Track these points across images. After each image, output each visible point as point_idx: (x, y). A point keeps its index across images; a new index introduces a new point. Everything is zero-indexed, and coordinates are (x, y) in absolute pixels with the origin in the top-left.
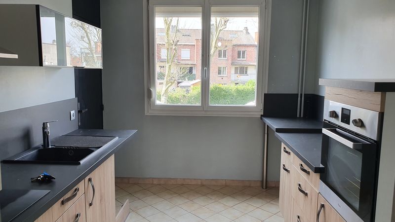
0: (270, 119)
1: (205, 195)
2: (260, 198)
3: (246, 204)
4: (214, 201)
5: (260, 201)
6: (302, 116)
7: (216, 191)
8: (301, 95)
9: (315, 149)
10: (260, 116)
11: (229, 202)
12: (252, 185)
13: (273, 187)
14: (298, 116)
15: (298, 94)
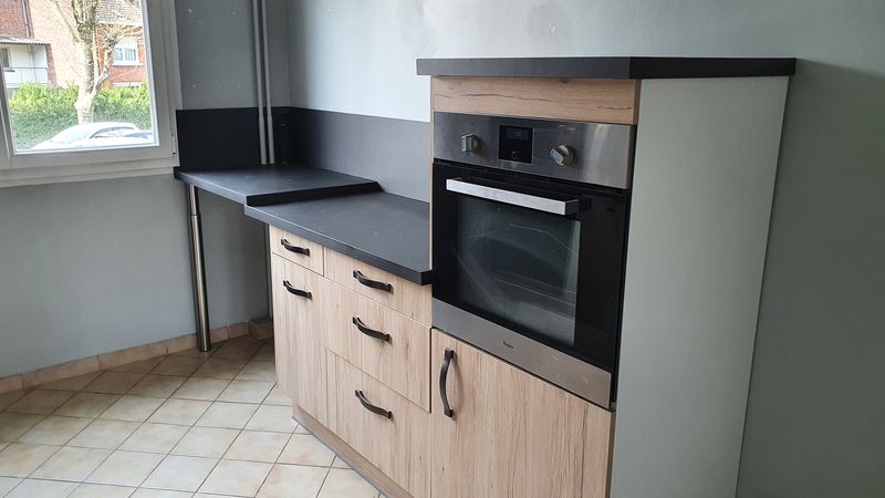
0: (207, 176)
1: (52, 412)
2: (205, 376)
3: (181, 403)
4: (86, 422)
5: (211, 382)
6: (272, 161)
7: (76, 393)
8: (265, 109)
9: (375, 233)
10: (172, 171)
11: (136, 410)
12: (171, 351)
13: (225, 341)
14: (264, 162)
15: (257, 108)
